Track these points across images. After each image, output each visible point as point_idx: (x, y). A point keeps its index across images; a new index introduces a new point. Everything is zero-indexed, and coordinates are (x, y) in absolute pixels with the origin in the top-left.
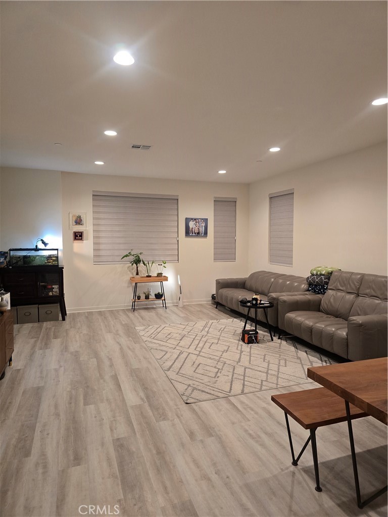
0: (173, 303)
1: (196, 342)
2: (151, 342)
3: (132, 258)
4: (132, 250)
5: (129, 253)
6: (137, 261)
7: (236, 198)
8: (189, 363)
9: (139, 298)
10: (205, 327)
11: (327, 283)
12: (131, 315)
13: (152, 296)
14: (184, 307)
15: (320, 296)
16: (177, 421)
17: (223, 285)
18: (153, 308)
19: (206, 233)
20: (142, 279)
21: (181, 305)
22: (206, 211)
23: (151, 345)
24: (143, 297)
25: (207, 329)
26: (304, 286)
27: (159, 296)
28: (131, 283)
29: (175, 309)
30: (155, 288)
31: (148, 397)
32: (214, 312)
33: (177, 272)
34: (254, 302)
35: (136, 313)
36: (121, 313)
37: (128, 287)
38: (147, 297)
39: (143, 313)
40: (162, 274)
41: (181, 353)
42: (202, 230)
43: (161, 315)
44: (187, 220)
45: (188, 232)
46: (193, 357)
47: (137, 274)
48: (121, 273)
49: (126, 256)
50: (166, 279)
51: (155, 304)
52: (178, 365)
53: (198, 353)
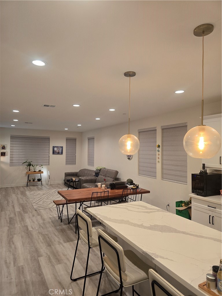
0: (46, 183)
1: (48, 196)
2: (30, 196)
3: (27, 164)
4: (27, 160)
5: (26, 161)
6: (30, 165)
7: (76, 138)
8: (42, 201)
9: (30, 181)
10: (55, 191)
11: (99, 173)
12: (26, 188)
13: (36, 180)
14: (51, 185)
15: (97, 177)
16: (30, 214)
17: (67, 175)
18: (37, 185)
19: (62, 153)
20: (32, 173)
21: (49, 184)
22: (62, 143)
23: (30, 197)
24: (32, 180)
25: (55, 192)
26: (94, 174)
27: (39, 180)
28: (27, 174)
29: (46, 186)
30: (38, 176)
31: (23, 210)
32: (63, 186)
33: (48, 170)
34: (71, 180)
35: (28, 187)
36: (21, 187)
37: (25, 176)
38: (34, 180)
39: (31, 187)
40: (41, 170)
41: (41, 198)
42: (60, 151)
43: (39, 188)
44: (54, 147)
45: (54, 152)
46: (44, 200)
47: (29, 170)
48: (23, 170)
49: (25, 163)
50: (42, 172)
51: (37, 184)
52: (37, 202)
53: (47, 198)
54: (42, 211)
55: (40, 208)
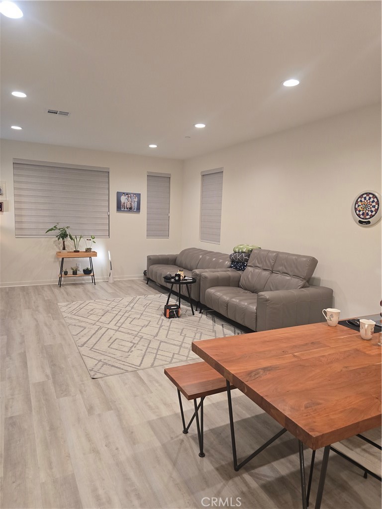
0: (104, 279)
1: (118, 317)
2: (71, 318)
3: (58, 232)
4: (58, 223)
5: (55, 227)
6: (64, 235)
7: (170, 174)
8: (106, 337)
9: (66, 273)
10: (131, 302)
11: (247, 260)
12: (56, 291)
13: (80, 272)
14: (114, 283)
15: (240, 272)
16: (79, 396)
17: (154, 261)
18: (82, 284)
19: (138, 209)
20: (69, 254)
21: (111, 281)
22: (140, 187)
23: (70, 321)
24: (70, 272)
25: (132, 305)
26: (228, 263)
27: (87, 272)
28: (58, 258)
29: (105, 285)
30: (83, 263)
31: (54, 374)
32: (144, 287)
33: (108, 248)
34: (177, 278)
35: (62, 289)
36: (46, 289)
37: (55, 262)
38: (75, 273)
39: (70, 289)
40: (91, 249)
41: (100, 328)
42: (135, 205)
43: (88, 291)
44: (119, 195)
45: (119, 207)
46: (111, 332)
47: (64, 249)
48: (49, 247)
49: (51, 230)
50: (95, 254)
51: (83, 280)
52: (93, 340)
53: (116, 328)
54: (113, 381)
55: (105, 369)
